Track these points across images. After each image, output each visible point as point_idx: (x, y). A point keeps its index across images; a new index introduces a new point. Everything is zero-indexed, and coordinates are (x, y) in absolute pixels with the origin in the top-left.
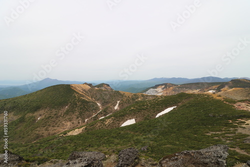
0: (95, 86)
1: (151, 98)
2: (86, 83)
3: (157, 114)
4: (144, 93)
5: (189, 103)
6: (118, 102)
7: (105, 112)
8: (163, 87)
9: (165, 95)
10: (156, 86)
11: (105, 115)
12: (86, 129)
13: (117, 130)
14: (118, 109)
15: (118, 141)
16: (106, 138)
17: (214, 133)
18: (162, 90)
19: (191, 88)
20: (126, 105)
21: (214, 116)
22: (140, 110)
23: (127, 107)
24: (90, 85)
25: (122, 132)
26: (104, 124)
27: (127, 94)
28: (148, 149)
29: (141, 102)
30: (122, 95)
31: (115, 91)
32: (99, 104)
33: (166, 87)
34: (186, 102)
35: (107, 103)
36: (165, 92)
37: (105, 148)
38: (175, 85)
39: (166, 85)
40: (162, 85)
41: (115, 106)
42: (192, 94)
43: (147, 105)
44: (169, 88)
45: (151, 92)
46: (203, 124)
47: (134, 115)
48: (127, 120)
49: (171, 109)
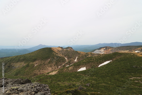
0: (64, 49)
1: (96, 55)
2: (59, 47)
3: (99, 65)
4: (93, 53)
5: (120, 59)
6: (77, 57)
7: (69, 63)
8: (105, 49)
9: (106, 54)
10: (100, 48)
11: (69, 64)
12: (59, 72)
13: (75, 73)
14: (77, 61)
15: (74, 79)
16: (68, 77)
17: (136, 78)
18: (104, 51)
19: (123, 50)
20: (81, 59)
21: (136, 67)
22: (89, 62)
23: (82, 61)
24: (62, 48)
25: (78, 75)
26: (68, 69)
27: (82, 53)
28: (90, 85)
29: (90, 57)
30: (79, 54)
31: (75, 51)
32: (66, 59)
33: (106, 49)
34: (118, 58)
35: (71, 58)
36: (106, 52)
37: (67, 82)
38: (112, 48)
39: (106, 48)
40: (104, 47)
41: (75, 59)
42: (123, 53)
43: (93, 60)
44: (108, 49)
45: (97, 52)
46: (128, 72)
47: (85, 65)
48: (81, 68)
49: (109, 62)
